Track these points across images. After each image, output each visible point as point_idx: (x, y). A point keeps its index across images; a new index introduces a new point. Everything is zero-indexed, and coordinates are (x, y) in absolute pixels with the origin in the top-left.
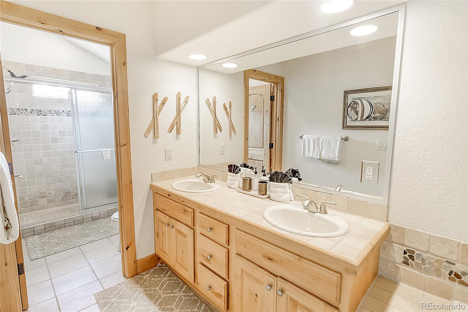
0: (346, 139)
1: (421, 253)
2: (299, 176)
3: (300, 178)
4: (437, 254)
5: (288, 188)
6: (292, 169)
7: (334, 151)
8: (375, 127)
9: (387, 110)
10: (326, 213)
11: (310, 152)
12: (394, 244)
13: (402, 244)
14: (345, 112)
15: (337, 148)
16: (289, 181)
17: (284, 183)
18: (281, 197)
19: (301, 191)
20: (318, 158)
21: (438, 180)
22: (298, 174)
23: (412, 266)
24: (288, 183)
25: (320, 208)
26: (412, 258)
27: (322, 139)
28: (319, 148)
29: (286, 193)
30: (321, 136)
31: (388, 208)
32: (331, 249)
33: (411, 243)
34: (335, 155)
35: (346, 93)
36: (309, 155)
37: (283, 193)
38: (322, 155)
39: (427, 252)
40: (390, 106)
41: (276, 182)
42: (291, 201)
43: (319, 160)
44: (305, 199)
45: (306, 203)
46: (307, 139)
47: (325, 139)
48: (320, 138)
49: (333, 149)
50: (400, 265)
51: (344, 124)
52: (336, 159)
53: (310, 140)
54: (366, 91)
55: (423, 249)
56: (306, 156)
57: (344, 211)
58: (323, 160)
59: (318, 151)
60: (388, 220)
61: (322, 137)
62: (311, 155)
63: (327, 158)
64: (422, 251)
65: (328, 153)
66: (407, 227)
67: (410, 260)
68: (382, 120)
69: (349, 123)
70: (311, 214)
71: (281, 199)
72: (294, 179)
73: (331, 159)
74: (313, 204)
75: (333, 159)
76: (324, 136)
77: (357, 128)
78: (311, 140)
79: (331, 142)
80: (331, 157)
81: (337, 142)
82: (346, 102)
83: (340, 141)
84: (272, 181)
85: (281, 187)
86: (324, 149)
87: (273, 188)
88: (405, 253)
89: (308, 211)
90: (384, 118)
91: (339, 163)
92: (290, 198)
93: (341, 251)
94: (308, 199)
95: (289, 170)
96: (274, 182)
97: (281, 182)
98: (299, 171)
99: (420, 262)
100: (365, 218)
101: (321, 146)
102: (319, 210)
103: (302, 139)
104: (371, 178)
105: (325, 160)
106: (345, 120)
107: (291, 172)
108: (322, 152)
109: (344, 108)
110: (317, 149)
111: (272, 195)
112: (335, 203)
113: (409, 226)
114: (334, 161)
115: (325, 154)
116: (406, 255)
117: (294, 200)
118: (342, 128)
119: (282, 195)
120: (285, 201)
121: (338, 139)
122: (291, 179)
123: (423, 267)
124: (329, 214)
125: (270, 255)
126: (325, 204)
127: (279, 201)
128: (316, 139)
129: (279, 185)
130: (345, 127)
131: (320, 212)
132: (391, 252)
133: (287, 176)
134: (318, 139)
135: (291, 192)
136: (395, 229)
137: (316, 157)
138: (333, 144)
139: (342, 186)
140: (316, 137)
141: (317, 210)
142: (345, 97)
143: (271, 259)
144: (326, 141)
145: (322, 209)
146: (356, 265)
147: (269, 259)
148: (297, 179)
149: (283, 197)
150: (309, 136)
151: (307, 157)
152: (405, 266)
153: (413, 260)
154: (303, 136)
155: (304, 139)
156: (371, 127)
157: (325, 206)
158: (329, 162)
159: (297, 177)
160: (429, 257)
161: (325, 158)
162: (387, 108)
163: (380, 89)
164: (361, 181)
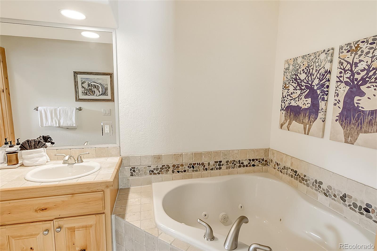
0: (80, 109)
1: (138, 167)
2: (52, 141)
3: (52, 142)
4: (144, 164)
5: (43, 152)
6: (43, 136)
7: (71, 119)
8: (100, 100)
9: (106, 89)
10: (82, 162)
11: (48, 122)
12: (125, 167)
13: (129, 166)
14: (76, 88)
15: (73, 116)
16: (44, 146)
17: (39, 148)
18: (37, 161)
19: (56, 152)
20: (57, 125)
21: (140, 127)
22: (50, 139)
23: (135, 176)
24: (43, 148)
25: (77, 159)
26: (134, 171)
27: (59, 110)
28: (57, 117)
29: (42, 156)
30: (57, 107)
31: (120, 148)
32: (94, 179)
33: (133, 164)
34: (73, 122)
35: (76, 73)
36: (48, 125)
37: (39, 157)
38: (61, 123)
39: (140, 165)
40: (107, 86)
41: (30, 149)
42: (47, 162)
43: (58, 128)
44: (63, 156)
45: (67, 158)
46: (44, 111)
47: (62, 109)
48: (56, 109)
49: (70, 118)
50: (129, 178)
51: (77, 97)
52: (74, 125)
53: (46, 111)
54: (91, 74)
55: (138, 165)
56: (45, 125)
57: (94, 157)
58: (62, 127)
59: (57, 121)
60: (121, 155)
61: (59, 108)
62: (50, 124)
63: (66, 125)
64: (138, 166)
65: (66, 121)
66: (130, 156)
67: (134, 173)
68: (104, 95)
69: (81, 97)
70: (70, 166)
71: (38, 163)
72: (48, 144)
73: (69, 126)
74: (72, 158)
75: (71, 126)
76: (61, 107)
77: (88, 101)
78: (48, 111)
79: (67, 112)
80: (69, 124)
81: (73, 111)
82: (76, 80)
83: (75, 111)
84: (25, 150)
85: (36, 153)
86: (62, 118)
87: (27, 156)
88: (131, 170)
89: (68, 164)
90: (105, 94)
91: (77, 128)
92: (46, 160)
93: (101, 178)
94: (65, 155)
95: (40, 137)
96: (27, 150)
97: (35, 148)
98: (50, 137)
99: (138, 172)
100: (108, 158)
101: (59, 115)
102: (76, 162)
103: (38, 110)
104: (109, 132)
105: (64, 127)
106: (78, 95)
107: (42, 139)
108: (61, 121)
109: (75, 85)
110: (55, 118)
111: (26, 162)
112: (88, 153)
113: (131, 155)
114: (72, 126)
115: (64, 122)
116: (132, 171)
117: (50, 161)
118: (75, 100)
119: (38, 159)
120: (42, 163)
121: (74, 109)
122: (45, 144)
123: (139, 173)
124: (84, 162)
125: (43, 207)
126: (80, 156)
127: (36, 165)
128: (52, 110)
129: (34, 151)
130: (78, 99)
131: (78, 162)
132: (124, 172)
133: (41, 142)
134: (55, 110)
135: (47, 155)
136: (125, 159)
137: (55, 126)
138: (69, 114)
139: (88, 142)
140: (52, 108)
141: (75, 161)
142: (75, 76)
143: (45, 209)
144: (63, 111)
145: (79, 159)
146: (112, 181)
147: (43, 210)
148: (50, 143)
149: (39, 161)
150: (45, 108)
151: (45, 127)
152: (132, 177)
153: (135, 172)
154: (39, 108)
155: (40, 110)
156: (97, 100)
157: (81, 157)
158: (68, 128)
159: (49, 142)
160: (141, 167)
161: (64, 126)
162: (106, 87)
163: (100, 74)
164: (103, 135)
